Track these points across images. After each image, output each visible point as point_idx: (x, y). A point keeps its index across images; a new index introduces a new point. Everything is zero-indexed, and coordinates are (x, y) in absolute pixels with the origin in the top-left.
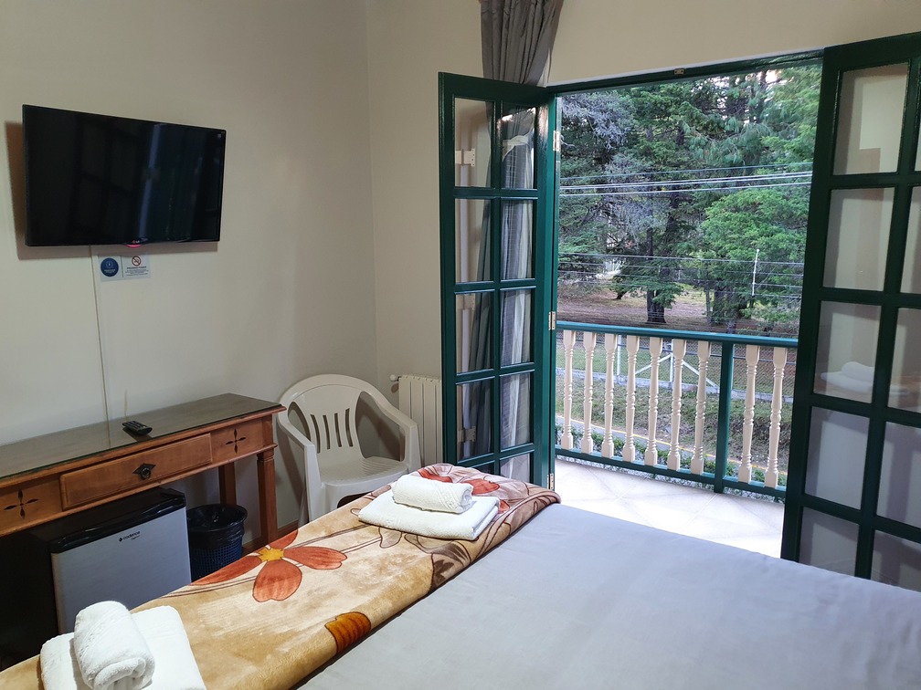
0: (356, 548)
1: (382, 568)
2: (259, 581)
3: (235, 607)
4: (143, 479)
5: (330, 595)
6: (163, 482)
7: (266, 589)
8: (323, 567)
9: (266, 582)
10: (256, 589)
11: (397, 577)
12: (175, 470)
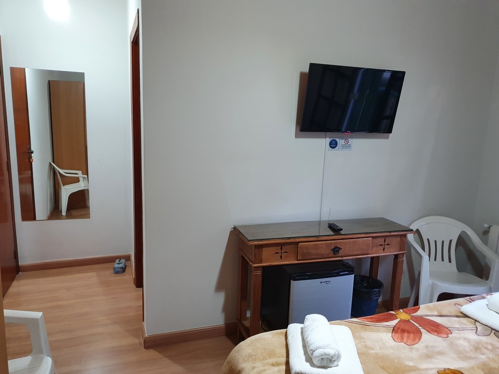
0: (458, 329)
1: (477, 348)
2: (396, 329)
3: (382, 340)
4: (335, 254)
5: (441, 353)
6: (344, 258)
7: (400, 335)
8: (436, 334)
9: (399, 331)
10: (393, 333)
11: (489, 358)
12: (351, 253)
